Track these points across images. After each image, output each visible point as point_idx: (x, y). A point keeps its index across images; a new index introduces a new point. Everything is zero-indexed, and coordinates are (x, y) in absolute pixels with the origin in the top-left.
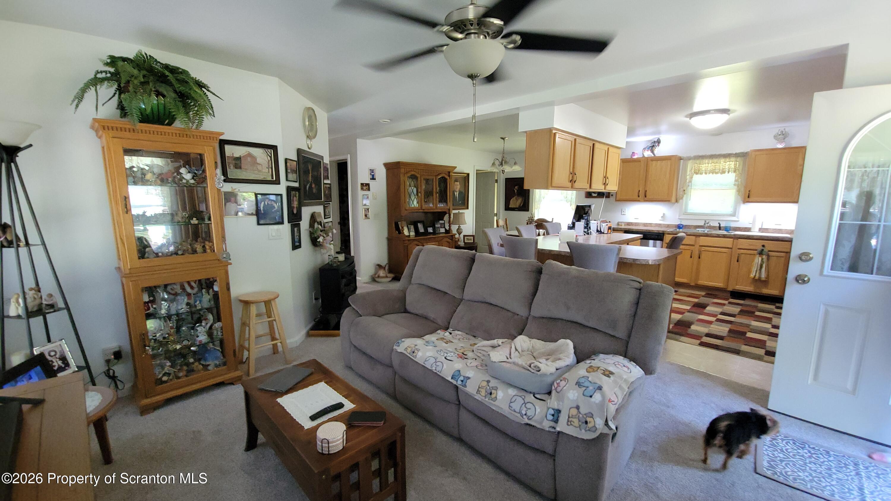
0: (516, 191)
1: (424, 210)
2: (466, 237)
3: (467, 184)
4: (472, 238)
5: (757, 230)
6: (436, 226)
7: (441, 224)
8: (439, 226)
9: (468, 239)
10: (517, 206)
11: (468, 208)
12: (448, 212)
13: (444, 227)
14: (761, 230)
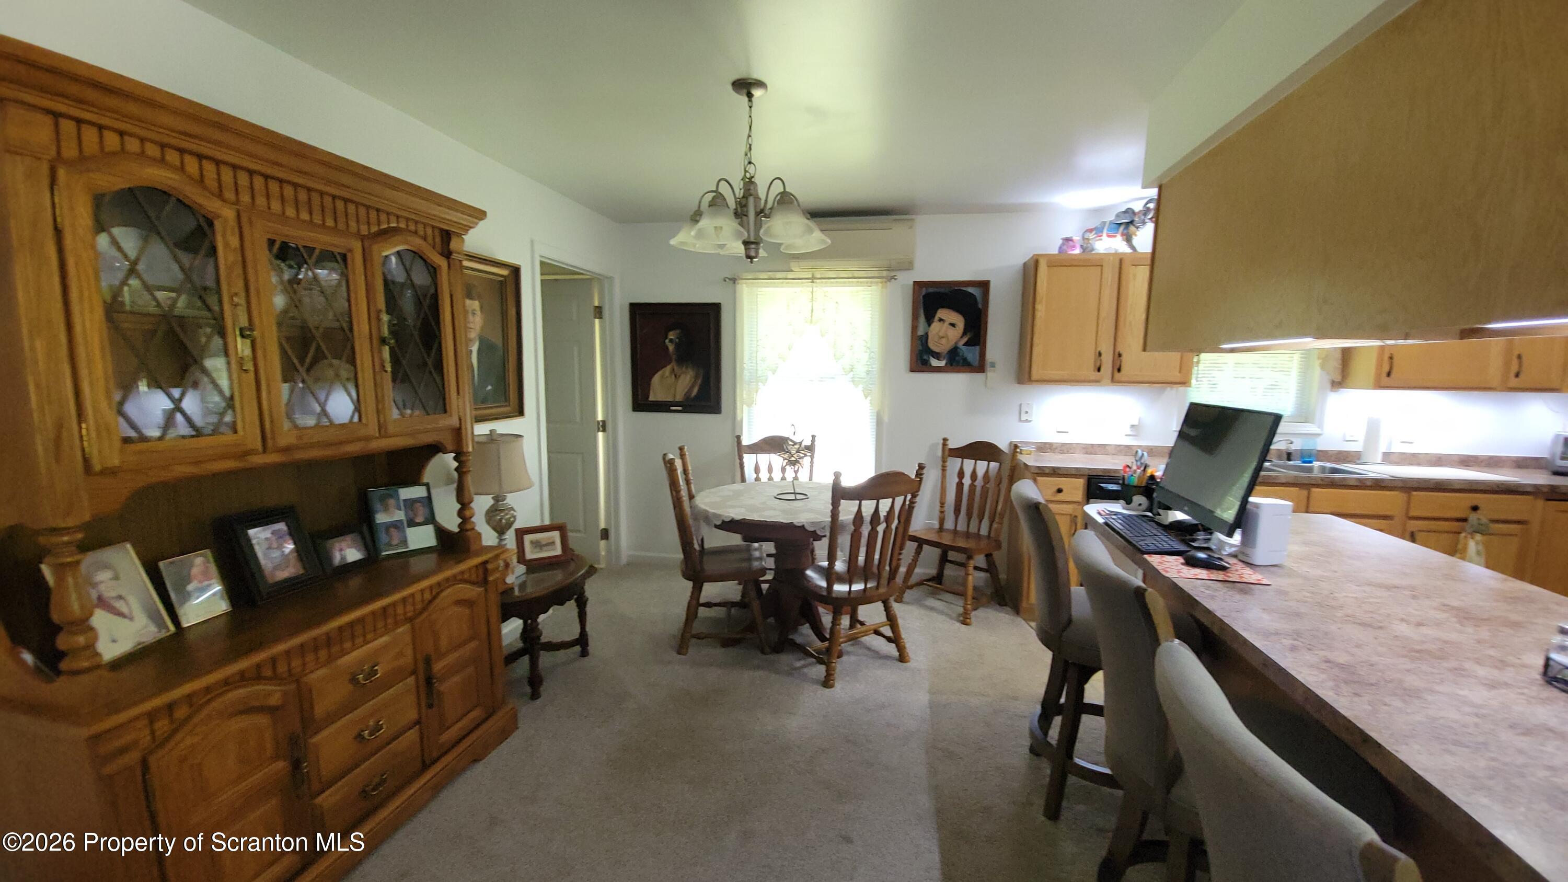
0: (671, 348)
1: (287, 450)
2: (528, 538)
3: (512, 312)
4: (556, 535)
5: (1379, 458)
6: (381, 518)
7: (410, 504)
8: (400, 515)
9: (537, 545)
10: (679, 398)
11: (520, 412)
12: (449, 446)
13: (431, 519)
14: (1388, 458)
